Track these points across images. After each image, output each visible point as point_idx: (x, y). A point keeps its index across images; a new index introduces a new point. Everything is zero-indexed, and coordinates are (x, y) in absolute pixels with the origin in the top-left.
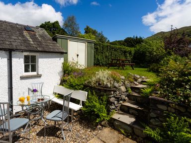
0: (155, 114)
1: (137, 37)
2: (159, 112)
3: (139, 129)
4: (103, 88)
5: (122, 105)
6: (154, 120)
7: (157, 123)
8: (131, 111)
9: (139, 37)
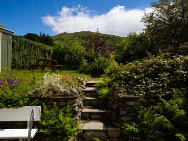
0: (125, 111)
1: (44, 35)
2: (128, 108)
3: (114, 131)
4: (63, 97)
5: (82, 113)
6: (125, 117)
7: (128, 119)
8: (93, 117)
9: (46, 35)
